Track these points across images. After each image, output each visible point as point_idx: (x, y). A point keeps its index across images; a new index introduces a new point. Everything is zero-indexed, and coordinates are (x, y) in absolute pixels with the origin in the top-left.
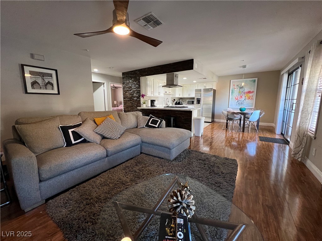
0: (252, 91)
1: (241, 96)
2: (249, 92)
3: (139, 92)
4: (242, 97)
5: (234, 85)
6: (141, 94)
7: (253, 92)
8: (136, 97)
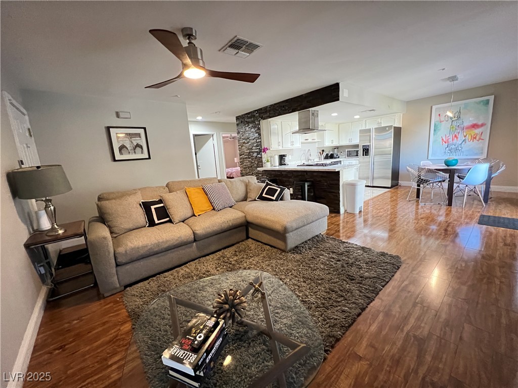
0: (480, 123)
1: (455, 136)
2: (475, 126)
3: (259, 144)
4: (457, 138)
5: (439, 115)
6: (263, 148)
7: (482, 125)
8: (255, 152)
